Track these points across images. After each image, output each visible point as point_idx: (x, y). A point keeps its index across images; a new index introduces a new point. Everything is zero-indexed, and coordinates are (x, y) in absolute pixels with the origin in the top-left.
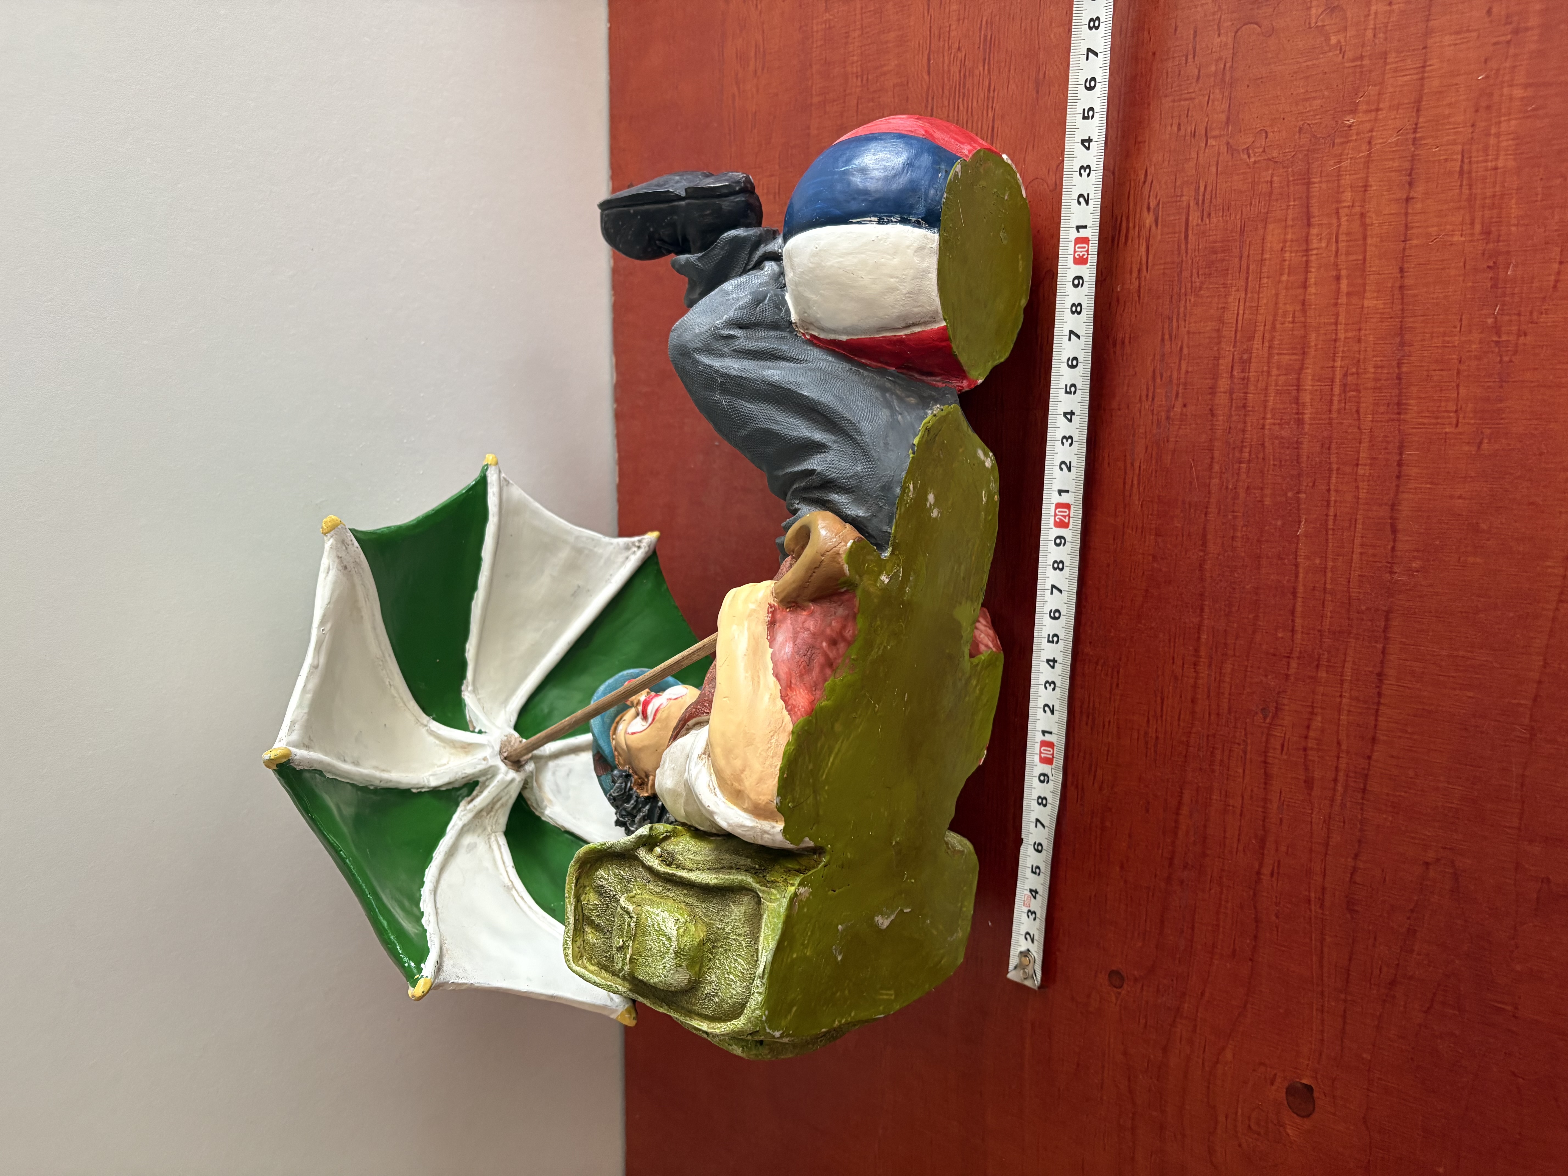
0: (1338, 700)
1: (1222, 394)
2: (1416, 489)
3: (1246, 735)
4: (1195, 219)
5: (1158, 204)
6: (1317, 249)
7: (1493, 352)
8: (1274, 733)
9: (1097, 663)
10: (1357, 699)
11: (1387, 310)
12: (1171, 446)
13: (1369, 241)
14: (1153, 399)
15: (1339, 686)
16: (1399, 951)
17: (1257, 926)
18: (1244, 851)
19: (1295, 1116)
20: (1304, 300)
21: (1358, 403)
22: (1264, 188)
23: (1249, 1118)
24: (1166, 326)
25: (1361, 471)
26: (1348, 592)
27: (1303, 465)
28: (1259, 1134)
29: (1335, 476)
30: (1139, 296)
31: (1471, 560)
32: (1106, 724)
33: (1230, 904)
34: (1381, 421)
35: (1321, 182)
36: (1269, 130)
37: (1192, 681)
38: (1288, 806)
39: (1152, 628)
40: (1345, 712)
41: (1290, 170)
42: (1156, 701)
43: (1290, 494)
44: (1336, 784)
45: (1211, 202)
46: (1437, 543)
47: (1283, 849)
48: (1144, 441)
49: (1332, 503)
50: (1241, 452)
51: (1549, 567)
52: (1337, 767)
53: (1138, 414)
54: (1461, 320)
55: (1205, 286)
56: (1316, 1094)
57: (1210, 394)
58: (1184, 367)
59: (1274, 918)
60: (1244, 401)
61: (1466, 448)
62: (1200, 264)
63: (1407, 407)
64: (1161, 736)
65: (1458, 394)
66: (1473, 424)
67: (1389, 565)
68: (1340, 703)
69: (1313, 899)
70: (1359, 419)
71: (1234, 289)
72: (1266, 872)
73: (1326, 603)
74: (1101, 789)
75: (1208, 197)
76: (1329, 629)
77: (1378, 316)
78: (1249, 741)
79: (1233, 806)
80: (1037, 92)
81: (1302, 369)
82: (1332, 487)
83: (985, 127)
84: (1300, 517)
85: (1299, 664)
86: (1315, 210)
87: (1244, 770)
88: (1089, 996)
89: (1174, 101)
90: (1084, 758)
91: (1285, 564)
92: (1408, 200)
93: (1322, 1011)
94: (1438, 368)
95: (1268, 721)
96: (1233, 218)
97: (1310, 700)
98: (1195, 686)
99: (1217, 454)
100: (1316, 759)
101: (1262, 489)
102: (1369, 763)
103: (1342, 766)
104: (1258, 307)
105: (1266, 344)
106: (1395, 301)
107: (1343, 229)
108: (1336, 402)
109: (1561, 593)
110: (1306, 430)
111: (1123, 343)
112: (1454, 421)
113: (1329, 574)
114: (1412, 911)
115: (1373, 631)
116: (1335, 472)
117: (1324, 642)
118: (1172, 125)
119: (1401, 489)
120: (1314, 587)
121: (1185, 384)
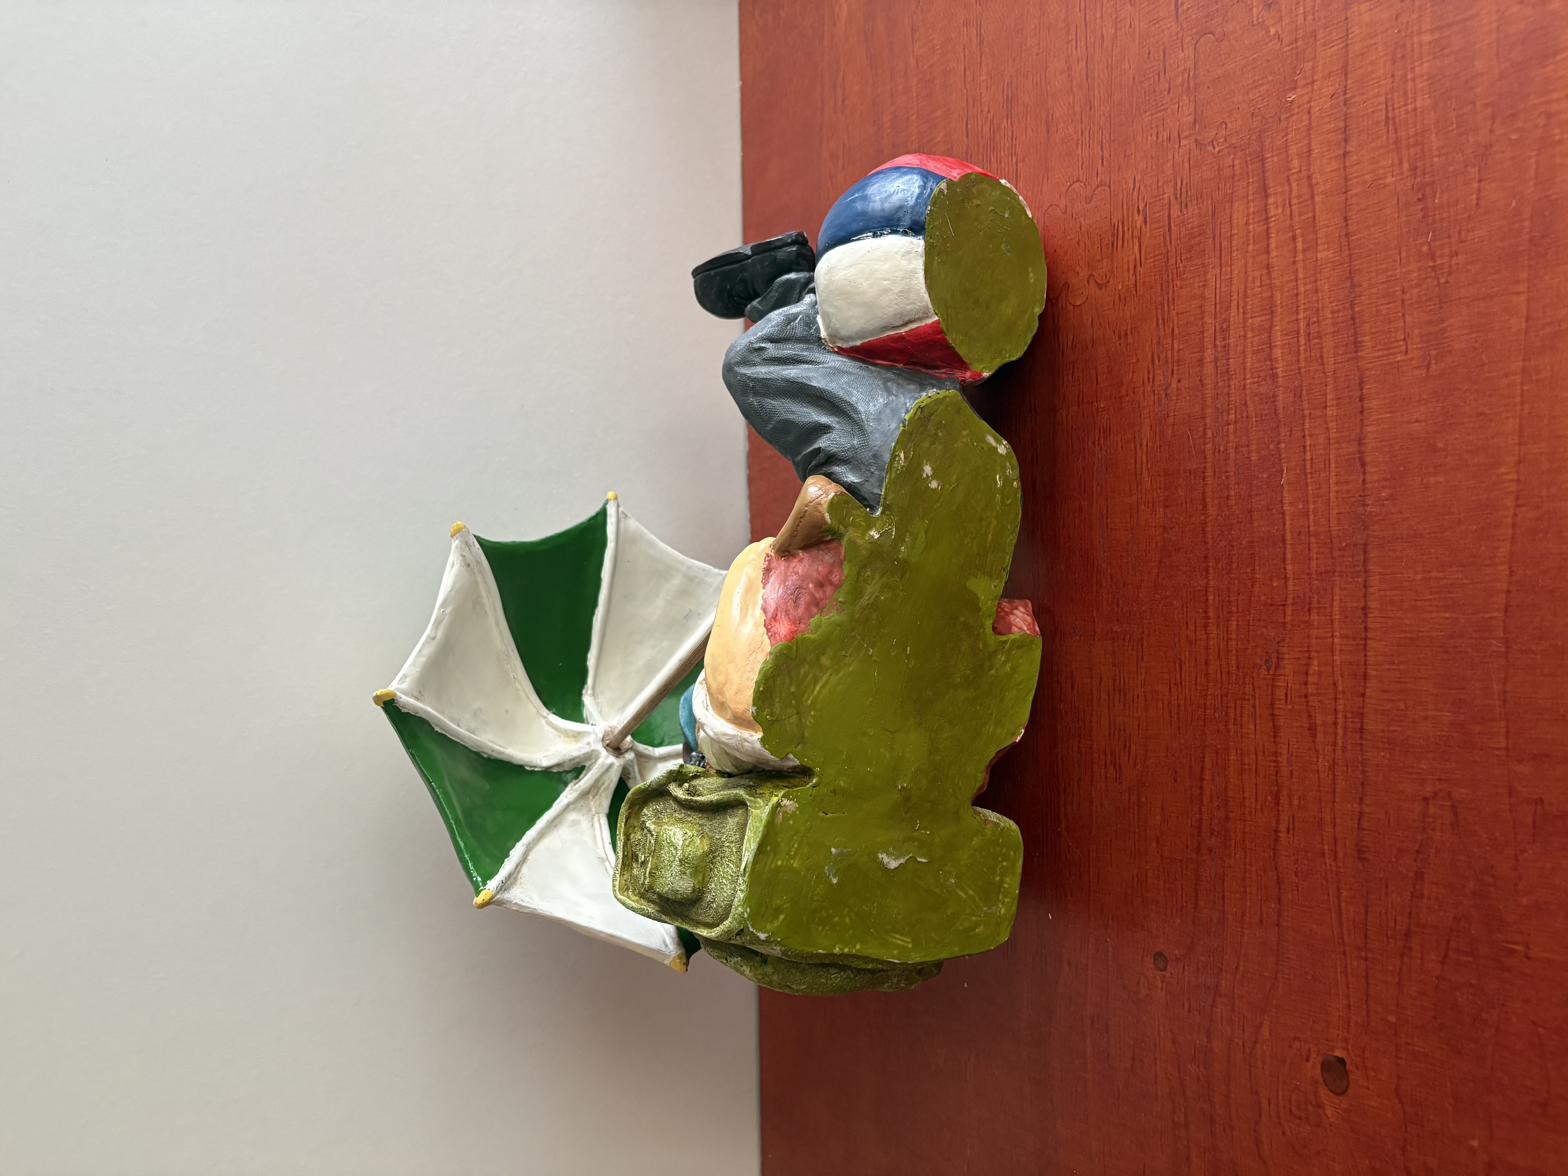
0: (1330, 640)
1: (1209, 364)
2: (1378, 420)
3: (1254, 689)
4: (1175, 212)
5: (1146, 206)
6: (1274, 216)
7: (1430, 277)
8: (1279, 684)
9: (1124, 640)
10: (1347, 637)
11: (1337, 258)
12: (1171, 420)
13: (1316, 199)
14: (1153, 381)
15: (1330, 626)
16: (1410, 898)
17: (1280, 889)
18: (1262, 810)
19: (1331, 1094)
20: (1268, 264)
21: (1321, 348)
22: (1227, 172)
23: (1290, 1101)
24: (1159, 311)
25: (1329, 412)
26: (1330, 531)
27: (1281, 416)
28: (1300, 1118)
29: (1307, 421)
30: (1136, 290)
31: (1432, 480)
32: (1136, 697)
33: (1253, 868)
34: (1342, 362)
35: (1272, 156)
36: (1227, 121)
37: (1203, 643)
38: (1296, 756)
39: (1167, 597)
40: (1338, 652)
41: (1247, 151)
42: (1175, 669)
43: (1272, 446)
44: (1336, 728)
45: (1187, 194)
46: (1401, 469)
47: (1296, 802)
48: (1148, 420)
49: (1308, 448)
50: (1228, 414)
51: (1503, 474)
52: (1335, 709)
53: (1142, 396)
54: (1400, 253)
55: (1188, 269)
56: (1349, 1067)
57: (1199, 366)
58: (1176, 346)
59: (1293, 877)
60: (1227, 367)
61: (1416, 372)
62: (1182, 250)
63: (1363, 344)
64: (1182, 703)
65: (1405, 322)
66: (1420, 349)
67: (1361, 499)
68: (1333, 644)
69: (1327, 852)
70: (1323, 364)
71: (1210, 267)
72: (1282, 829)
73: (1311, 545)
74: (1135, 764)
75: (1184, 190)
76: (1316, 571)
77: (1330, 265)
78: (1257, 696)
79: (1249, 765)
80: (1048, 132)
81: (1271, 327)
82: (1307, 433)
83: (1011, 171)
84: (1282, 466)
85: (1293, 610)
86: (1270, 182)
87: (1255, 726)
88: (1138, 984)
89: (1152, 115)
90: (1119, 736)
91: (1273, 514)
92: (1345, 155)
93: (1346, 974)
94: (1386, 302)
95: (1271, 672)
96: (1205, 204)
97: (1306, 645)
98: (1207, 649)
99: (1208, 420)
100: (1317, 704)
101: (1248, 446)
102: (1364, 701)
103: (1340, 707)
104: (1231, 278)
105: (1241, 311)
106: (1343, 248)
107: (1295, 193)
108: (1302, 352)
109: (1517, 498)
110: (1280, 383)
111: (1126, 334)
112: (1404, 348)
113: (1312, 517)
114: (1418, 852)
115: (1354, 566)
116: (1308, 418)
117: (1313, 585)
118: (1151, 135)
119: (1366, 422)
120: (1300, 532)
121: (1178, 360)
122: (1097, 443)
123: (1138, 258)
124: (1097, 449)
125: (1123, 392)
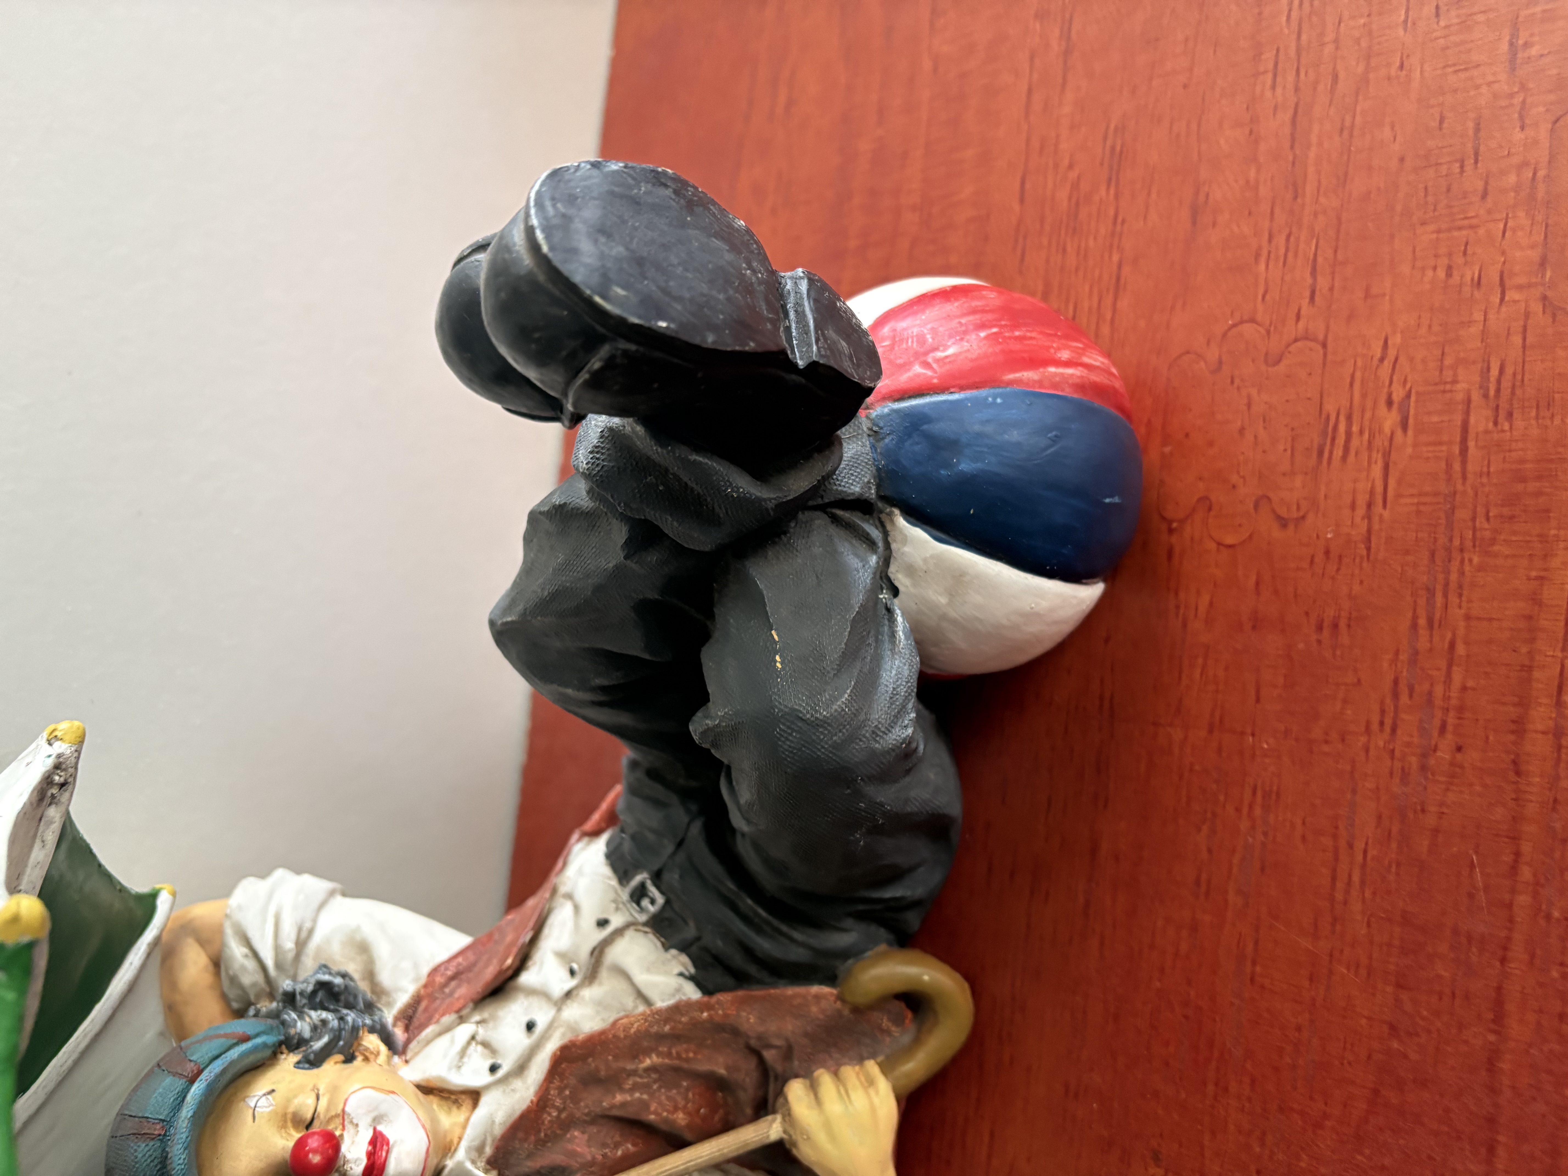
1: (1540, 736)
4: (1480, 420)
5: (1408, 396)
12: (1430, 820)
14: (1394, 730)
24: (1422, 602)
30: (1368, 549)
45: (1513, 393)
48: (1373, 804)
53: (1363, 753)
55: (1502, 537)
57: (1513, 732)
58: (1457, 678)
62: (1491, 498)
75: (1506, 384)
80: (1194, 223)
89: (1439, 231)
99: (1526, 848)
111: (1336, 626)
118: (1435, 268)
121: (1461, 709)
122: (1245, 810)
123: (1379, 489)
124: (1244, 825)
125: (1317, 733)
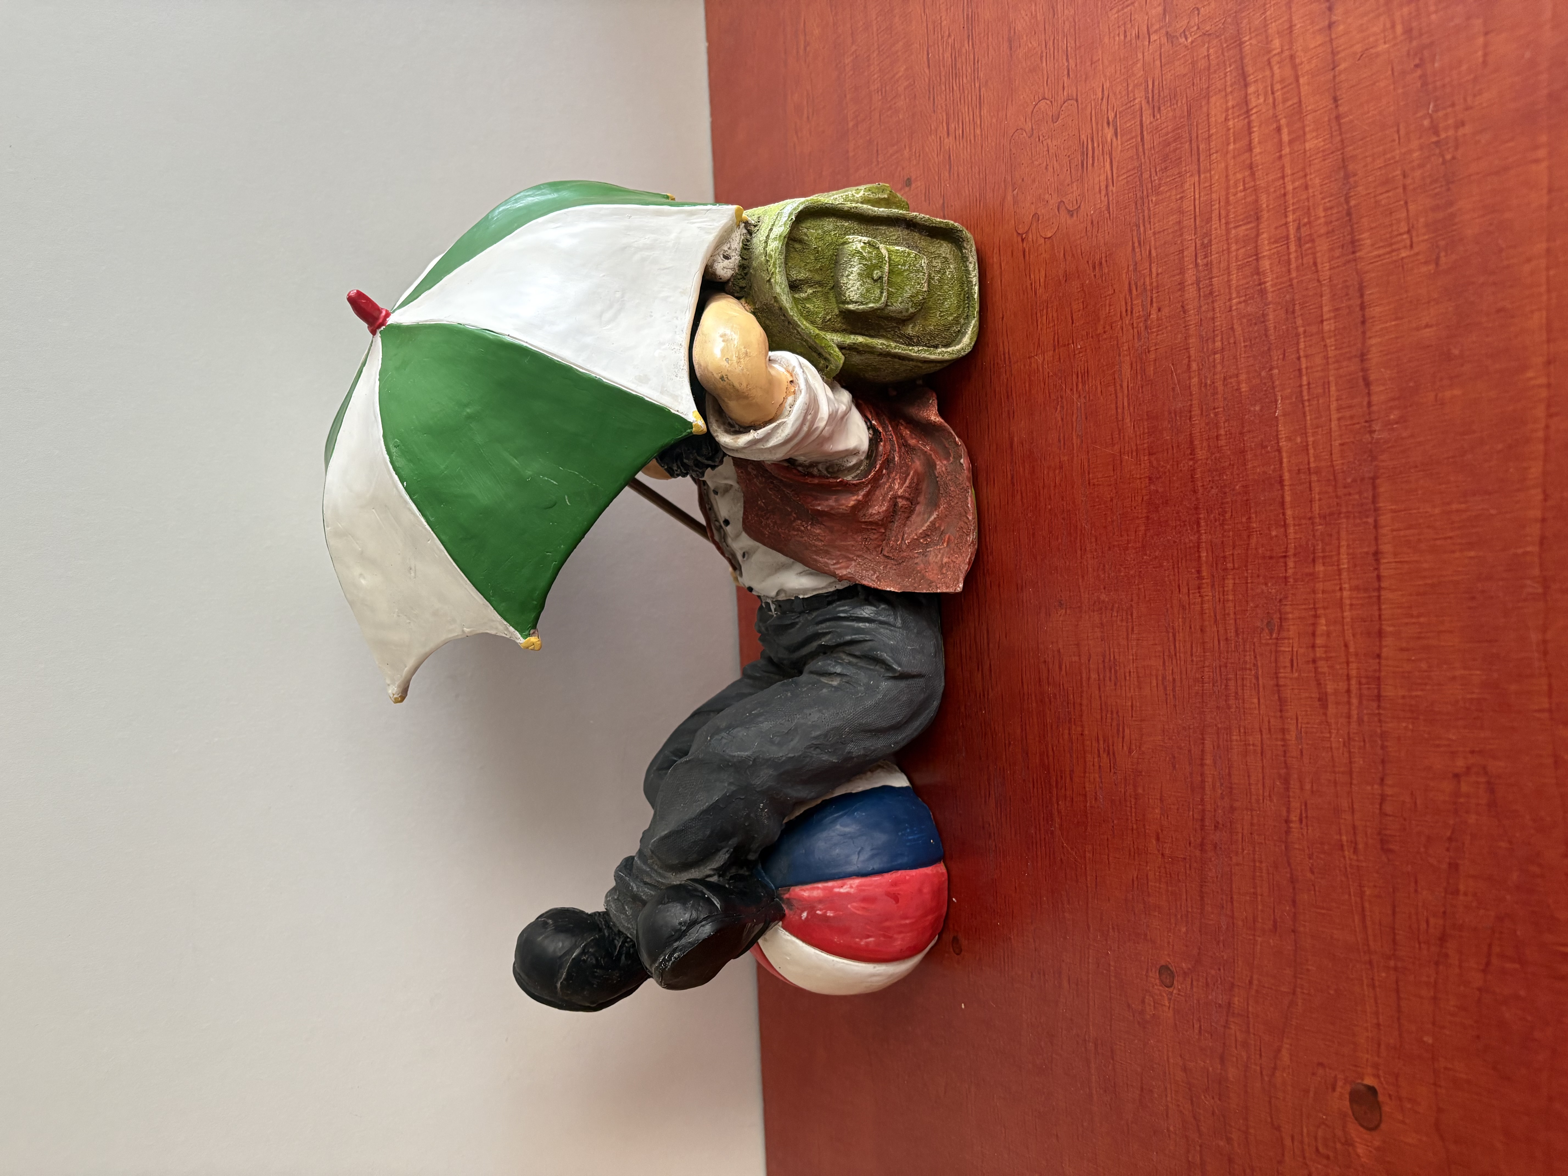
0: (1338, 594)
1: (1190, 287)
2: (1381, 329)
3: (1255, 657)
4: (1147, 119)
5: (1116, 116)
6: (1256, 106)
7: (1434, 155)
8: (1282, 649)
9: (1112, 610)
10: (1357, 588)
11: (1327, 146)
12: (1152, 356)
13: (1301, 81)
14: (1132, 312)
15: (1337, 577)
16: (1443, 894)
17: (1294, 888)
18: (1270, 796)
19: (1361, 1129)
20: (1251, 163)
21: (1314, 254)
22: (1202, 64)
23: (1316, 1138)
24: (1135, 233)
25: (1326, 327)
26: (1333, 466)
27: (1272, 338)
28: (1328, 1158)
29: (1302, 340)
30: (1109, 213)
31: (1448, 394)
32: (1127, 674)
33: (1264, 865)
34: (1338, 267)
35: (1250, 39)
36: (1199, 6)
37: (1198, 608)
38: (1306, 733)
39: (1156, 557)
40: (1348, 607)
41: (1223, 37)
42: (1168, 639)
43: (1263, 374)
44: (1349, 697)
45: (1159, 96)
46: (1411, 384)
47: (1308, 787)
48: (1128, 358)
49: (1304, 371)
50: (1214, 342)
51: (1531, 379)
52: (1348, 675)
53: (1121, 331)
54: (1398, 131)
55: (1163, 182)
56: (1381, 1098)
57: (1179, 290)
58: (1154, 270)
59: (1309, 875)
60: (1210, 288)
61: (1424, 269)
62: (1157, 160)
63: (1362, 243)
64: (1177, 677)
65: (1408, 211)
66: (1426, 240)
67: (1367, 424)
68: (1341, 598)
69: (1345, 843)
70: (1317, 272)
71: (1188, 175)
72: (1294, 819)
73: (1313, 484)
74: (1130, 751)
75: (1156, 91)
76: (1319, 514)
77: (1320, 155)
78: (1259, 665)
79: (1253, 745)
80: (1011, 49)
81: (1258, 235)
82: (1302, 353)
83: (974, 98)
84: (1275, 396)
85: (1295, 562)
86: (1250, 69)
87: (1259, 699)
88: (1143, 1002)
89: (1118, 12)
90: (1112, 719)
91: (1268, 452)
92: (1330, 26)
93: (1374, 987)
94: (1384, 190)
95: (1274, 636)
96: (1179, 104)
97: (1312, 601)
98: (1202, 613)
99: (1192, 352)
100: (1326, 670)
101: (1237, 376)
102: (1379, 663)
103: (1353, 673)
104: (1211, 185)
105: (1223, 221)
106: (1334, 133)
107: (1277, 77)
108: (1293, 260)
109: (1549, 406)
110: (1270, 299)
111: (1101, 263)
112: (1408, 242)
113: (1311, 451)
114: (1450, 839)
115: (1362, 505)
116: (1302, 336)
117: (1317, 530)
118: (1119, 34)
119: (1368, 334)
120: (1299, 470)
121: (1158, 286)
122: (1075, 389)
123: (1110, 176)
124: (1075, 397)
125: (1100, 330)
